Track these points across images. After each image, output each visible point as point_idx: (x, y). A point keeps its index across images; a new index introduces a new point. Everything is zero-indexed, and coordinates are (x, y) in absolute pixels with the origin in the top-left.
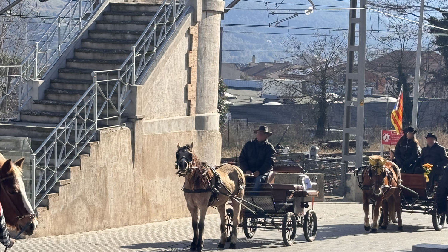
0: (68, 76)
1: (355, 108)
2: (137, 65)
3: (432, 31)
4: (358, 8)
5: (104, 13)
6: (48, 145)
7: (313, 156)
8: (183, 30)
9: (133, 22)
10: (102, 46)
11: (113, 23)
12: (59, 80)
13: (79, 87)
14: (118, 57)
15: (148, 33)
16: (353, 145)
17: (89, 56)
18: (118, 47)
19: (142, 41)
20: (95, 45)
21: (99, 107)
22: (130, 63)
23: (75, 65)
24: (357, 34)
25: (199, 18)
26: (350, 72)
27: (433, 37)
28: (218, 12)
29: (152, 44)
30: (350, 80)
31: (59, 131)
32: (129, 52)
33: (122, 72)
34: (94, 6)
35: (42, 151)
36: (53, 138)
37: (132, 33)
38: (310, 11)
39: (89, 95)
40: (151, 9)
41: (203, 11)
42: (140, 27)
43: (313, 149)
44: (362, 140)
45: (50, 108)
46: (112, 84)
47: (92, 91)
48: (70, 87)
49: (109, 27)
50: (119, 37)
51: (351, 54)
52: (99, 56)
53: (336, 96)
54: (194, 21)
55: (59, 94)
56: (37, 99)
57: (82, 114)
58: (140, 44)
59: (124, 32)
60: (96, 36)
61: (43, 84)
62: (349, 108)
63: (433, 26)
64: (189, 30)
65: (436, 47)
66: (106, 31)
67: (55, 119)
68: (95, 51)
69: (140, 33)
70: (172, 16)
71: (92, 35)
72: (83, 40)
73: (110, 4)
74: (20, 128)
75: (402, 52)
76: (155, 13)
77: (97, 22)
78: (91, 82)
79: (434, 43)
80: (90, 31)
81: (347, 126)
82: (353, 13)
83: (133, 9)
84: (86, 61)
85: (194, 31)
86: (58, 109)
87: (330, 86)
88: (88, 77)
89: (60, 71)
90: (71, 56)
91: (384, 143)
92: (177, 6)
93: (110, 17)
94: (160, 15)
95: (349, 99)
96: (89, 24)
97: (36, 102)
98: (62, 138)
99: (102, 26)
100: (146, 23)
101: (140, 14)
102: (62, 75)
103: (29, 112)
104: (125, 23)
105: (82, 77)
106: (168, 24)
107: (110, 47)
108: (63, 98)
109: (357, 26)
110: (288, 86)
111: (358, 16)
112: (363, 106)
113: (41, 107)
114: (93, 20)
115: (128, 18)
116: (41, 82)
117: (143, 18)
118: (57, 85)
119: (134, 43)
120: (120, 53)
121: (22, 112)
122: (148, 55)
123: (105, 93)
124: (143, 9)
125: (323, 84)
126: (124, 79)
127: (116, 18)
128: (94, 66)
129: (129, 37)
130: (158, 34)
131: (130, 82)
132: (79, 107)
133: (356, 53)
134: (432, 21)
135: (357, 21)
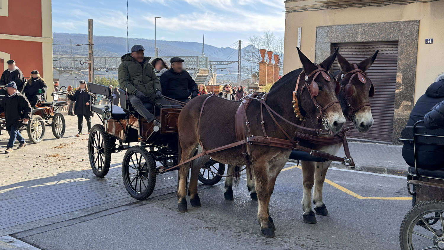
9: (202, 78)
24: (239, 78)
25: (213, 77)
28: (216, 76)
40: (205, 76)
49: (198, 79)
59: (201, 80)
82: (238, 74)
85: (213, 79)
93: (198, 77)
101: (203, 77)
104: (201, 78)
109: (239, 77)
111: (239, 75)
115: (201, 77)
127: (199, 77)
135: (239, 76)
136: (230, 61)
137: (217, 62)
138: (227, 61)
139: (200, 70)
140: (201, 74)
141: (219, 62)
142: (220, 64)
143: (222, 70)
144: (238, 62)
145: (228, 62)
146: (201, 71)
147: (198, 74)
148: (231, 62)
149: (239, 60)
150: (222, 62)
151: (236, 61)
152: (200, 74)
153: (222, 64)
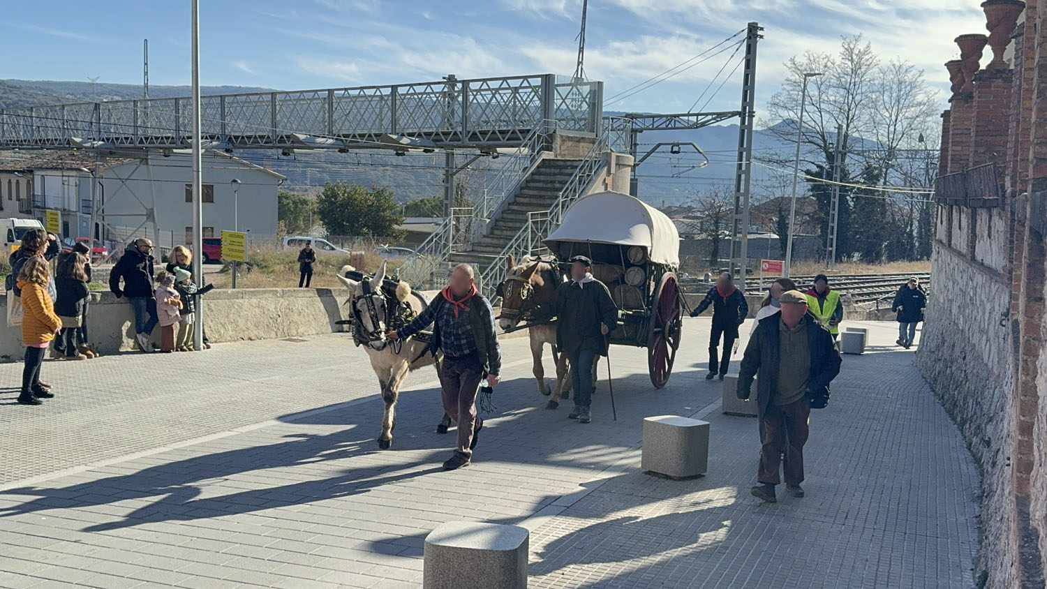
0: (510, 216)
1: (740, 243)
2: (563, 208)
3: (808, 180)
4: (744, 162)
5: (538, 167)
6: (492, 269)
7: (706, 281)
8: (600, 180)
9: (560, 174)
10: (536, 193)
11: (545, 174)
12: (503, 219)
13: (518, 225)
14: (548, 202)
15: (572, 182)
16: (738, 272)
17: (526, 200)
18: (549, 193)
19: (567, 189)
20: (531, 192)
21: (532, 241)
22: (557, 206)
23: (515, 207)
24: (742, 183)
25: (613, 170)
26: (736, 213)
27: (809, 185)
28: (629, 166)
29: (575, 191)
30: (736, 220)
31: (501, 259)
32: (557, 197)
33: (551, 213)
34: (531, 162)
35: (487, 274)
36: (496, 264)
37: (560, 182)
38: (705, 164)
39: (525, 231)
40: (575, 164)
41: (616, 164)
42: (567, 177)
43: (707, 275)
44: (744, 268)
45: (495, 241)
46: (543, 222)
47: (527, 228)
48: (510, 224)
49: (542, 178)
50: (549, 185)
51: (738, 199)
52: (533, 201)
53: (727, 233)
54: (609, 173)
55: (502, 230)
56: (485, 234)
57: (519, 246)
58: (565, 191)
59: (553, 182)
60: (532, 185)
61: (489, 222)
62: (735, 242)
63: (809, 177)
64: (605, 180)
65: (811, 193)
66: (540, 181)
67: (499, 249)
68: (531, 196)
69: (566, 182)
70: (591, 169)
71: (528, 184)
72: (522, 188)
73: (543, 160)
74: (471, 256)
75: (782, 198)
76: (577, 167)
77: (532, 174)
78: (527, 221)
79: (809, 190)
80: (527, 181)
81: (733, 257)
82: (740, 165)
83: (562, 163)
84: (523, 204)
85: (609, 181)
86: (502, 242)
87: (722, 225)
88: (524, 218)
89: (503, 212)
90: (512, 201)
91: (763, 270)
92: (595, 161)
93: (543, 170)
94: (581, 169)
95: (735, 235)
96: (526, 176)
97: (484, 236)
98: (503, 265)
99: (536, 177)
100: (571, 174)
101: (566, 167)
102: (505, 215)
103: (479, 244)
104: (555, 174)
105: (520, 217)
106: (588, 176)
107: (543, 193)
108: (505, 233)
109: (743, 176)
110: (687, 225)
111: (744, 168)
112: (746, 241)
113: (488, 240)
114: (530, 172)
115: (557, 171)
116: (488, 221)
117: (569, 171)
118: (501, 223)
119: (561, 191)
120: (550, 198)
121: (473, 244)
122: (571, 199)
123: (537, 229)
124: (569, 163)
125: (716, 223)
126: (552, 218)
127: (548, 170)
128: (530, 208)
129: (558, 185)
130: (580, 184)
131: (557, 221)
132: (516, 240)
133: (742, 199)
134: (808, 172)
135: (742, 173)
136: (707, 115)
137: (656, 119)
138: (697, 115)
139: (558, 141)
140: (559, 158)
141: (661, 116)
142: (667, 128)
143: (676, 149)
144: (741, 114)
145: (700, 117)
146: (563, 141)
147: (547, 155)
148: (710, 117)
149: (744, 108)
150: (677, 119)
151: (734, 114)
152: (556, 156)
153: (678, 125)
